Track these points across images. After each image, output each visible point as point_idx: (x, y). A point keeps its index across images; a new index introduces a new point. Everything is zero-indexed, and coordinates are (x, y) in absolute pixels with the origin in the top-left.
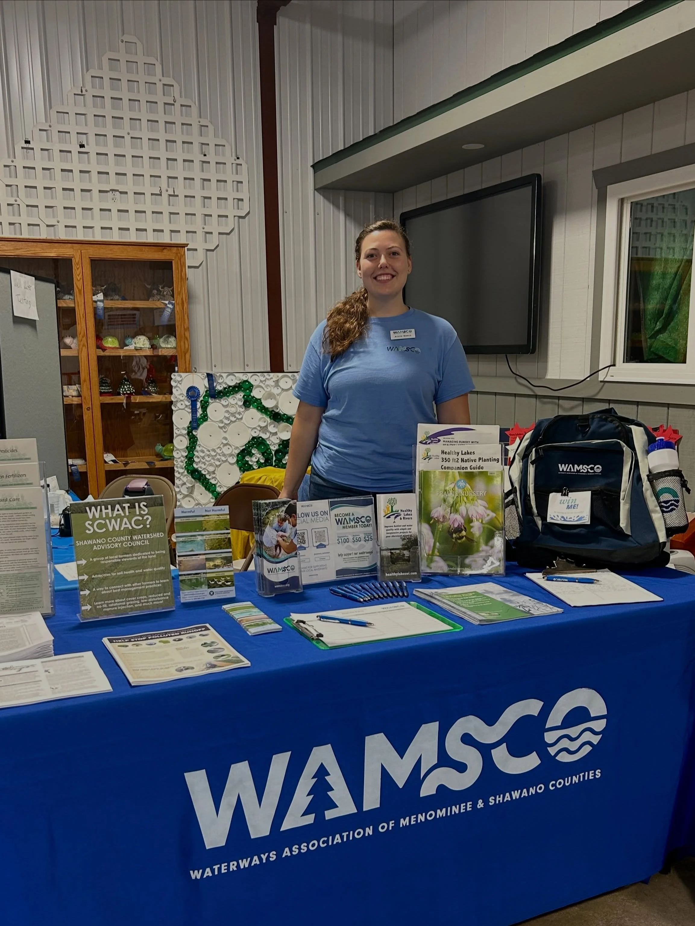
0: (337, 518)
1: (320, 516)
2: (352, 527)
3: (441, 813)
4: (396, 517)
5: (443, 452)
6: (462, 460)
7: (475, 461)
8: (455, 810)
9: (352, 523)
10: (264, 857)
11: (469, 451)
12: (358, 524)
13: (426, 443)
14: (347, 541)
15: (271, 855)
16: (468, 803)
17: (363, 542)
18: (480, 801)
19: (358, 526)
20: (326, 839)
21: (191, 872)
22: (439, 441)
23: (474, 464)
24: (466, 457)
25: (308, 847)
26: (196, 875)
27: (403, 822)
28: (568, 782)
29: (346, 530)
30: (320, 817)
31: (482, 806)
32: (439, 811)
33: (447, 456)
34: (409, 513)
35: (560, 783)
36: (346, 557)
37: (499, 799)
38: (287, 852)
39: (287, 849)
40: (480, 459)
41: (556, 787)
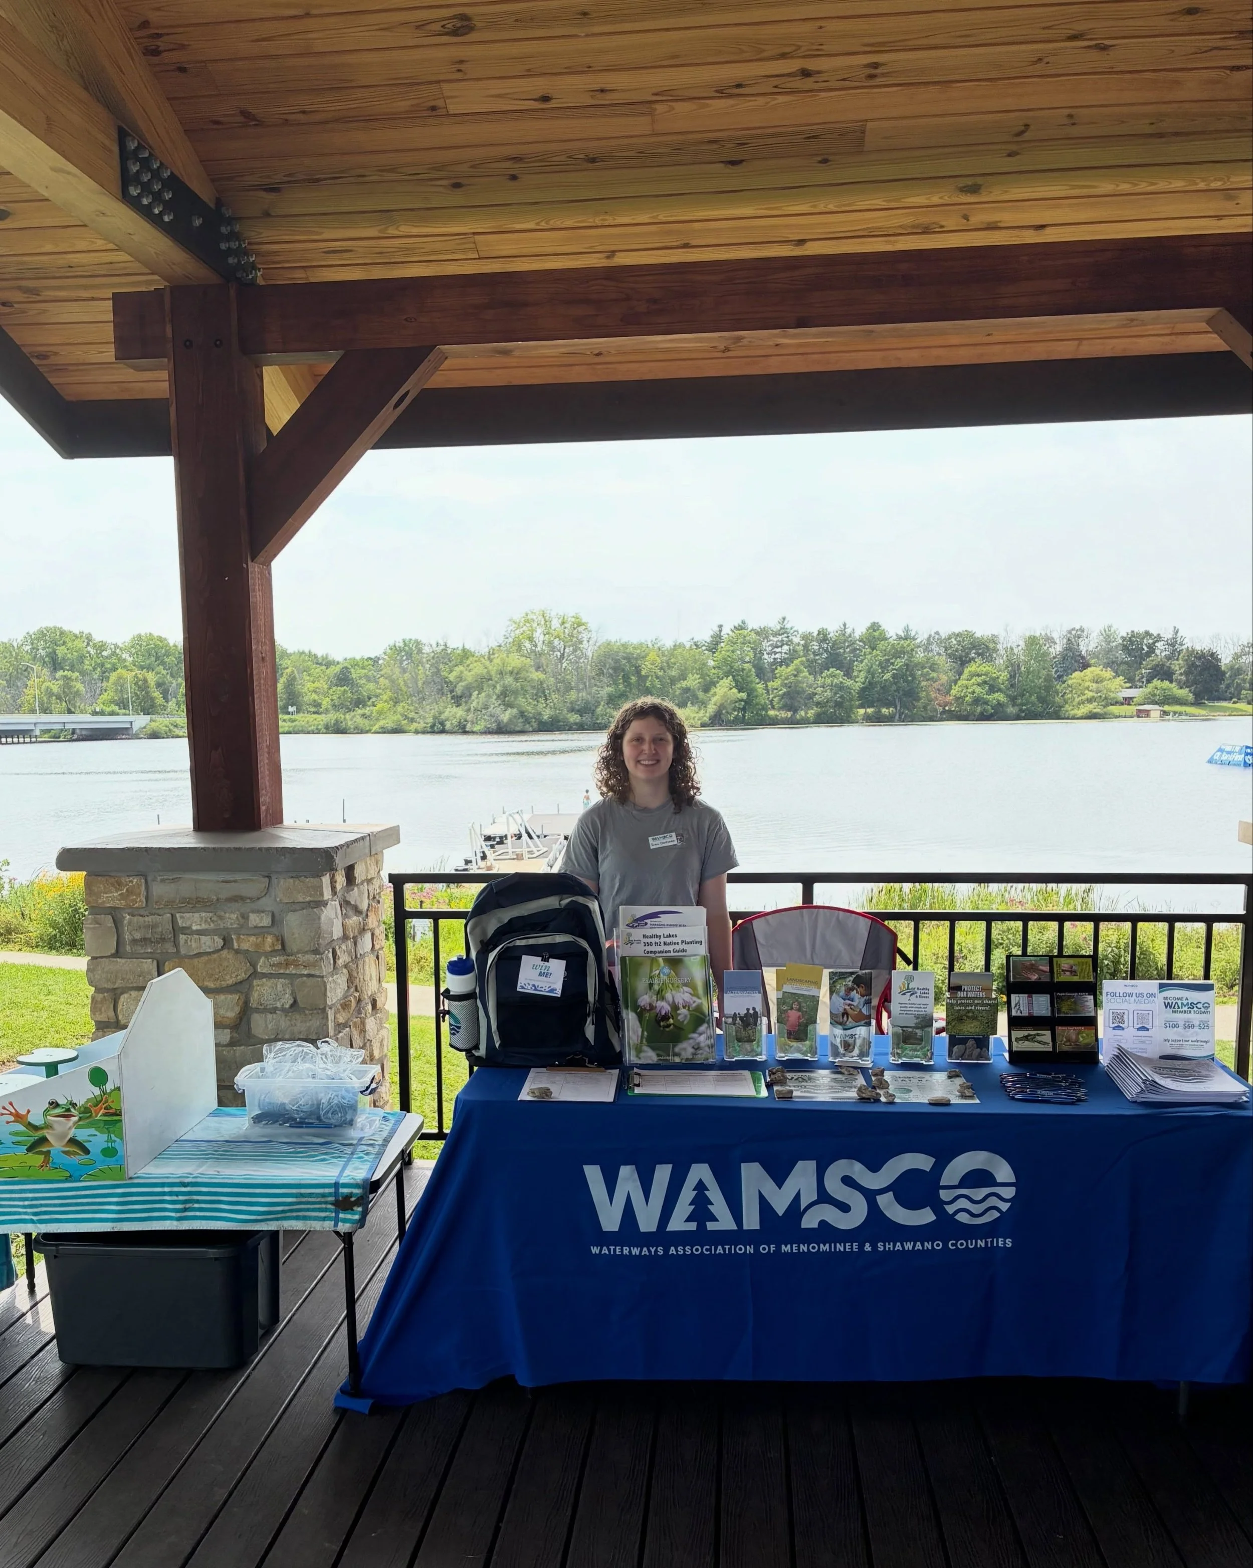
0: (1167, 1002)
1: (1145, 997)
2: (1185, 1012)
3: (824, 1248)
4: (911, 995)
5: (644, 936)
6: (665, 944)
7: (678, 943)
8: (839, 1247)
9: (1185, 1009)
10: (653, 1250)
11: (671, 934)
12: (1192, 1010)
13: (632, 927)
14: (1176, 1026)
15: (659, 1249)
16: (854, 1244)
17: (1196, 1029)
18: (867, 1245)
19: (1192, 1012)
20: (708, 1247)
21: (592, 1247)
22: (646, 924)
23: (677, 947)
24: (668, 940)
25: (692, 1250)
26: (595, 1250)
27: (786, 1249)
28: (972, 1245)
29: (1176, 1015)
30: (701, 1226)
31: (869, 1249)
32: (822, 1246)
33: (649, 940)
34: (926, 991)
35: (962, 1244)
36: (1173, 1043)
37: (889, 1246)
38: (672, 1251)
39: (673, 1248)
40: (682, 942)
41: (957, 1246)
